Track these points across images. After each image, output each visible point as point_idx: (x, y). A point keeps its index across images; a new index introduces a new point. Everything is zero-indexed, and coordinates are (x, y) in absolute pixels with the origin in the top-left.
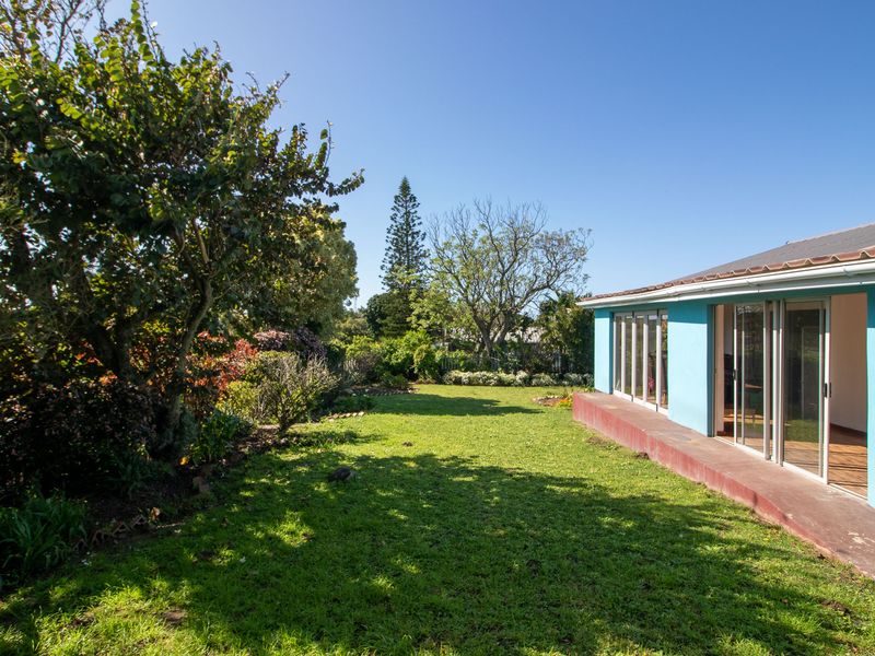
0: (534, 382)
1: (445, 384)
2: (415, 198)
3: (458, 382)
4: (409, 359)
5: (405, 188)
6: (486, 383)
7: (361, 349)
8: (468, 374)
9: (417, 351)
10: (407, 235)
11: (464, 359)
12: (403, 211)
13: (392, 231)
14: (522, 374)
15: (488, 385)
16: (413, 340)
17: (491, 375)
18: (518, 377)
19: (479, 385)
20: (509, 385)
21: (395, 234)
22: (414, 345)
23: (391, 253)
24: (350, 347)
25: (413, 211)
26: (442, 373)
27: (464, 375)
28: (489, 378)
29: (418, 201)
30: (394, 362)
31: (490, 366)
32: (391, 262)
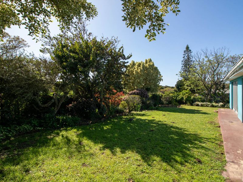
0: (226, 106)
1: (193, 106)
2: (191, 50)
3: (198, 105)
4: (183, 98)
5: (187, 48)
6: (207, 106)
7: (167, 95)
8: (201, 103)
9: (185, 96)
10: (188, 62)
11: (201, 98)
12: (187, 55)
13: (183, 61)
14: (221, 104)
15: (208, 106)
16: (185, 93)
17: (209, 103)
18: (219, 104)
19: (205, 106)
20: (216, 107)
21: (184, 62)
22: (185, 94)
23: (183, 67)
24: (164, 94)
25: (190, 54)
26: (193, 102)
27: (200, 103)
28: (209, 105)
29: (192, 51)
30: (178, 99)
31: (210, 101)
32: (183, 70)
